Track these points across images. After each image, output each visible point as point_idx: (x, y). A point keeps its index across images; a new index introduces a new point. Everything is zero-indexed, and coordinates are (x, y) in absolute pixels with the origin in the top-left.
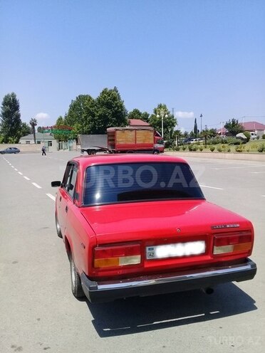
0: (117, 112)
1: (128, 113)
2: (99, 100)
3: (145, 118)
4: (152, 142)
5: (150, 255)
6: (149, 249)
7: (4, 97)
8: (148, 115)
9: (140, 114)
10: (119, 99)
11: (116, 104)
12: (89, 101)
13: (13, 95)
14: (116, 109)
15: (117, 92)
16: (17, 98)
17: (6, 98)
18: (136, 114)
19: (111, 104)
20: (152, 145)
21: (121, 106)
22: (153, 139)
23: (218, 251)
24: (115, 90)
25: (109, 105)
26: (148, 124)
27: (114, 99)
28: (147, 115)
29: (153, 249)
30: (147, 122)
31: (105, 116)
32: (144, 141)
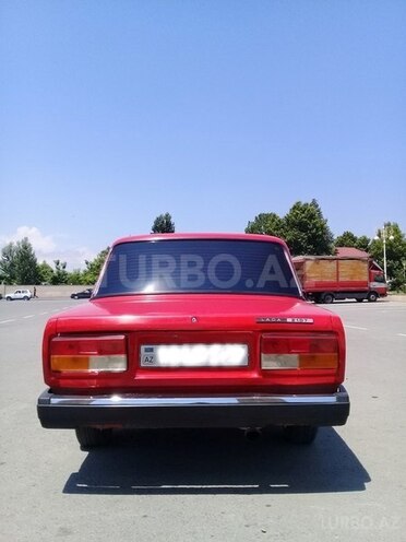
0: (315, 236)
1: (335, 237)
2: (287, 219)
3: (363, 245)
4: (365, 278)
5: (147, 360)
6: (146, 350)
7: (155, 219)
8: (368, 241)
9: (354, 239)
10: (320, 216)
11: (314, 224)
12: (273, 221)
13: (168, 217)
14: (314, 231)
15: (317, 206)
16: (172, 220)
17: (158, 220)
18: (348, 241)
19: (306, 224)
20: (365, 284)
21: (323, 228)
22: (367, 274)
23: (270, 363)
24: (314, 203)
25: (302, 227)
26: (368, 255)
27: (312, 217)
28: (365, 241)
29: (152, 350)
30: (367, 251)
31: (296, 242)
32: (352, 276)
